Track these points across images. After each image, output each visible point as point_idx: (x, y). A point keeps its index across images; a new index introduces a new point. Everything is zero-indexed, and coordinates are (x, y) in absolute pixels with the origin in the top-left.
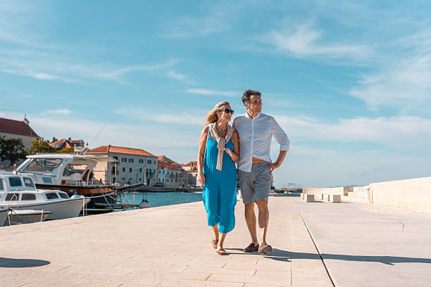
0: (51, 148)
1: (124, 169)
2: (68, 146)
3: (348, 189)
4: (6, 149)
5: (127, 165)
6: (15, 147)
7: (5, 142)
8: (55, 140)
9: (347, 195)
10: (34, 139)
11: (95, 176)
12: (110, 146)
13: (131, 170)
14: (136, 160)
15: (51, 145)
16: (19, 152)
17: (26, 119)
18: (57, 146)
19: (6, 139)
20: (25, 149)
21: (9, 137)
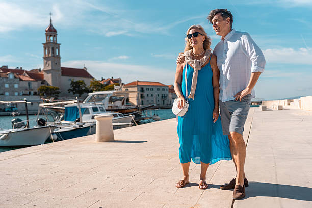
0: (102, 84)
1: (148, 95)
2: (112, 82)
3: (290, 101)
4: (76, 87)
5: (150, 93)
6: (81, 86)
7: (75, 83)
8: (103, 79)
9: (289, 104)
10: (91, 80)
11: (130, 101)
12: (138, 81)
13: (152, 95)
14: (155, 89)
15: (101, 82)
16: (83, 88)
17: (85, 68)
18: (105, 83)
19: (75, 81)
20: (87, 86)
21: (76, 79)
